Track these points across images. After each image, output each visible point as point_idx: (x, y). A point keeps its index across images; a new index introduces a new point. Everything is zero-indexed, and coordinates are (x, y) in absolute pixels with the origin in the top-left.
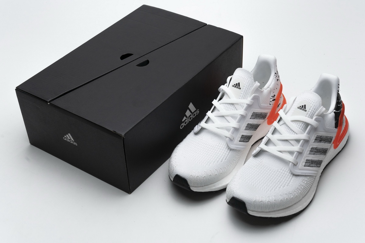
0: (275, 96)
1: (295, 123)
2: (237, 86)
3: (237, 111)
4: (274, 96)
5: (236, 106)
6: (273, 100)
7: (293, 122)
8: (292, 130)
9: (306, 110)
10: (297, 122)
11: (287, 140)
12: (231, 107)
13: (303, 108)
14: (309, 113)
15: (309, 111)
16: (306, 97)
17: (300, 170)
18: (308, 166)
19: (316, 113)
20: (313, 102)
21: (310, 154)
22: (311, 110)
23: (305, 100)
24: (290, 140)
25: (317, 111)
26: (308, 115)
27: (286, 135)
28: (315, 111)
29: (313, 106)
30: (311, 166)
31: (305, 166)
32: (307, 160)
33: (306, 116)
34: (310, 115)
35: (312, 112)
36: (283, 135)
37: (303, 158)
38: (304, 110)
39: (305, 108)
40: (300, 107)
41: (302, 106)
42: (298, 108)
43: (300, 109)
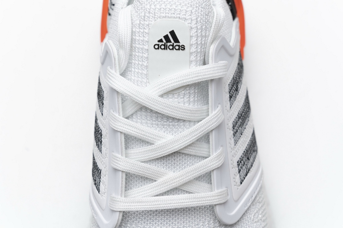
7: (165, 96)
8: (173, 119)
9: (181, 44)
13: (170, 41)
14: (193, 49)
15: (191, 45)
16: (163, 6)
17: (237, 201)
18: (246, 175)
19: (210, 38)
20: (189, 13)
21: (236, 142)
22: (194, 40)
23: (164, 15)
24: (186, 147)
25: (209, 31)
26: (193, 58)
27: (164, 141)
28: (204, 34)
29: (194, 22)
30: (249, 166)
31: (241, 183)
32: (239, 163)
33: (191, 62)
34: (197, 52)
35: (199, 43)
36: (159, 143)
37: (231, 166)
38: (177, 48)
39: (178, 42)
40: (160, 44)
41: (164, 37)
42: (157, 47)
43: (164, 49)
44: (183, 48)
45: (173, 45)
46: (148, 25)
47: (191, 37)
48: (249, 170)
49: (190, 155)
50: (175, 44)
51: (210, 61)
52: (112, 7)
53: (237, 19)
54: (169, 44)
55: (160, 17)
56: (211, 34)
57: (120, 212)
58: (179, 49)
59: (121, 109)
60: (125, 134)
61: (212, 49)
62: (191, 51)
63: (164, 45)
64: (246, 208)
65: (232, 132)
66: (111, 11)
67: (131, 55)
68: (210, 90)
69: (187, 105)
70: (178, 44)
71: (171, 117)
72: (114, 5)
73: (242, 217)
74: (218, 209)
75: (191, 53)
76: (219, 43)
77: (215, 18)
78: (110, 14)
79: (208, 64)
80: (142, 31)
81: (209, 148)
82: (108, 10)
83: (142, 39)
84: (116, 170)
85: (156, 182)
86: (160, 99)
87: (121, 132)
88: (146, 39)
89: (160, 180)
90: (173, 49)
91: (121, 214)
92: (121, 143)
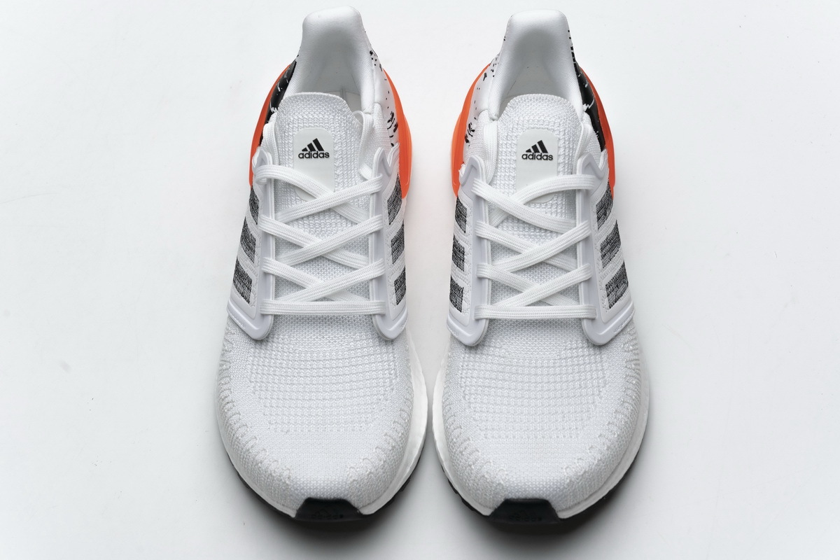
0: (393, 115)
1: (538, 206)
2: (314, 150)
3: (355, 227)
4: (392, 118)
5: (341, 211)
6: (395, 131)
7: (532, 206)
8: (541, 229)
9: (549, 154)
10: (543, 201)
11: (542, 264)
12: (329, 220)
13: (539, 151)
14: (561, 160)
15: (559, 156)
16: (532, 117)
17: (607, 323)
18: (616, 302)
19: (577, 151)
20: (557, 125)
21: (604, 265)
22: (562, 150)
23: (532, 126)
24: (551, 258)
25: (577, 145)
26: (561, 168)
27: (531, 250)
28: (571, 147)
29: (562, 134)
30: (618, 294)
31: (610, 308)
32: (608, 287)
33: (559, 172)
34: (565, 164)
35: (567, 154)
36: (526, 252)
37: (599, 287)
38: (545, 158)
39: (546, 152)
40: (529, 154)
41: (533, 147)
42: (525, 157)
43: (532, 159)
44: (551, 158)
45: (541, 155)
46: (516, 137)
47: (559, 147)
48: (619, 298)
49: (555, 267)
50: (543, 154)
51: (577, 171)
52: (472, 133)
53: (605, 150)
54: (537, 154)
55: (528, 129)
56: (578, 147)
57: (487, 319)
58: (547, 159)
59: (488, 218)
60: (492, 242)
61: (579, 163)
62: (559, 161)
63: (532, 155)
64: (616, 333)
65: (600, 254)
66: (469, 138)
67: (496, 168)
68: (577, 200)
69: (554, 215)
70: (546, 154)
71: (538, 227)
72: (473, 131)
73: (612, 340)
74: (585, 323)
75: (559, 164)
76: (586, 159)
77: (582, 132)
78: (467, 141)
79: (575, 173)
80: (510, 142)
81: (577, 263)
82: (466, 137)
83: (509, 150)
84: (481, 279)
85: (522, 294)
86: (526, 207)
87: (488, 239)
88: (514, 150)
89: (526, 292)
90: (541, 159)
91: (488, 322)
92: (488, 251)
